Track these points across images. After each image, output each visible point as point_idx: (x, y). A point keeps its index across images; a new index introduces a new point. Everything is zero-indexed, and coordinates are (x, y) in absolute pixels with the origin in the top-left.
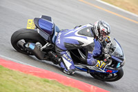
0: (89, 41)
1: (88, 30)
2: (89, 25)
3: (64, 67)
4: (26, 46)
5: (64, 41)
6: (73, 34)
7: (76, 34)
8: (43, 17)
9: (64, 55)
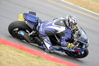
0: (62, 29)
1: (61, 22)
2: (62, 18)
3: (45, 48)
4: (19, 33)
5: (45, 29)
6: (51, 25)
7: (53, 24)
8: (30, 12)
9: (45, 39)
